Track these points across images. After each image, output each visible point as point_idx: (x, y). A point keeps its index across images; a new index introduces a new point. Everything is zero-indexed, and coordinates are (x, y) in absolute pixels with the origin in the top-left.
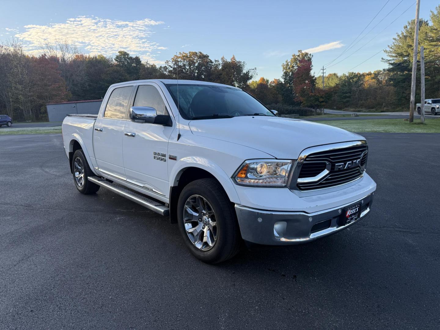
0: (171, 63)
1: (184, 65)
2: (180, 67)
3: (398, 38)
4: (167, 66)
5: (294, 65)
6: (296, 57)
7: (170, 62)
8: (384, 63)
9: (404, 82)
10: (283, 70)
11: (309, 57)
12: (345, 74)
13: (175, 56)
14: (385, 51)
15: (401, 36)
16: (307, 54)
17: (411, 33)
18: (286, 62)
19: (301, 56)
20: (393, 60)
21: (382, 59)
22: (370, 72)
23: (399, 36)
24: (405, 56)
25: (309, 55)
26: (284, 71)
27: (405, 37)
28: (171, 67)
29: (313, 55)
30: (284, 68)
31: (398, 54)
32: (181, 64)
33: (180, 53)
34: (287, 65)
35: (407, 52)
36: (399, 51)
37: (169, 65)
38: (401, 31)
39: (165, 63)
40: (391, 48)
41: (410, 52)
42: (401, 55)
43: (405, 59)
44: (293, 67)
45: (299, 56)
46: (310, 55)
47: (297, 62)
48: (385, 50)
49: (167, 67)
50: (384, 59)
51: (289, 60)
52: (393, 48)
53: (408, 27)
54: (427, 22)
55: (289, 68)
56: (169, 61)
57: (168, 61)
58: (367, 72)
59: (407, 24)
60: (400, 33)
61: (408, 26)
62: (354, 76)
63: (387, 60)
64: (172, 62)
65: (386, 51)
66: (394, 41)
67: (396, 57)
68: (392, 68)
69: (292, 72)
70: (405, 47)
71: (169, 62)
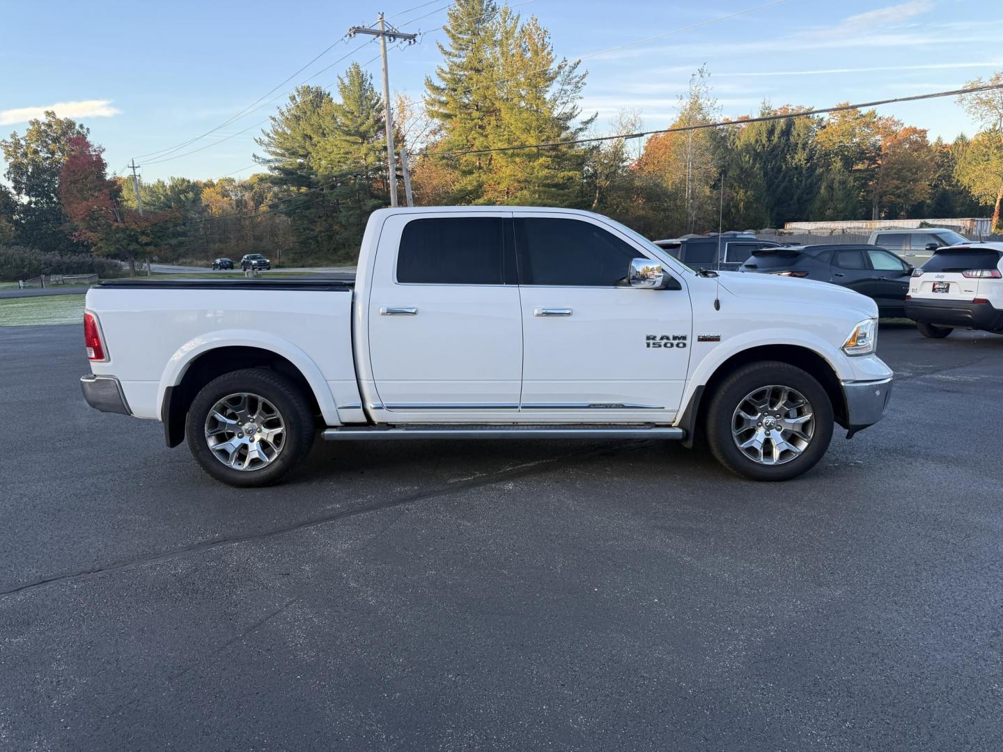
3: (278, 117)
5: (39, 149)
6: (43, 127)
8: (259, 165)
9: (308, 208)
10: (6, 159)
11: (79, 133)
14: (257, 141)
15: (286, 114)
16: (71, 125)
17: (305, 113)
18: (13, 136)
19: (55, 127)
20: (277, 160)
21: (254, 156)
23: (282, 114)
24: (300, 155)
25: (77, 127)
26: (11, 160)
27: (297, 118)
29: (88, 129)
30: (8, 154)
31: (287, 150)
34: (17, 145)
35: (304, 148)
36: (288, 145)
38: (285, 103)
40: (268, 135)
41: (310, 150)
42: (294, 154)
43: (301, 163)
44: (36, 152)
45: (49, 126)
46: (81, 126)
47: (46, 142)
48: (257, 139)
50: (258, 158)
51: (22, 134)
52: (271, 135)
53: (298, 99)
54: (329, 95)
55: (25, 155)
59: (296, 94)
60: (284, 109)
61: (296, 96)
62: (188, 187)
63: (264, 159)
65: (261, 143)
66: (273, 122)
67: (283, 155)
68: (275, 178)
69: (33, 165)
70: (299, 138)
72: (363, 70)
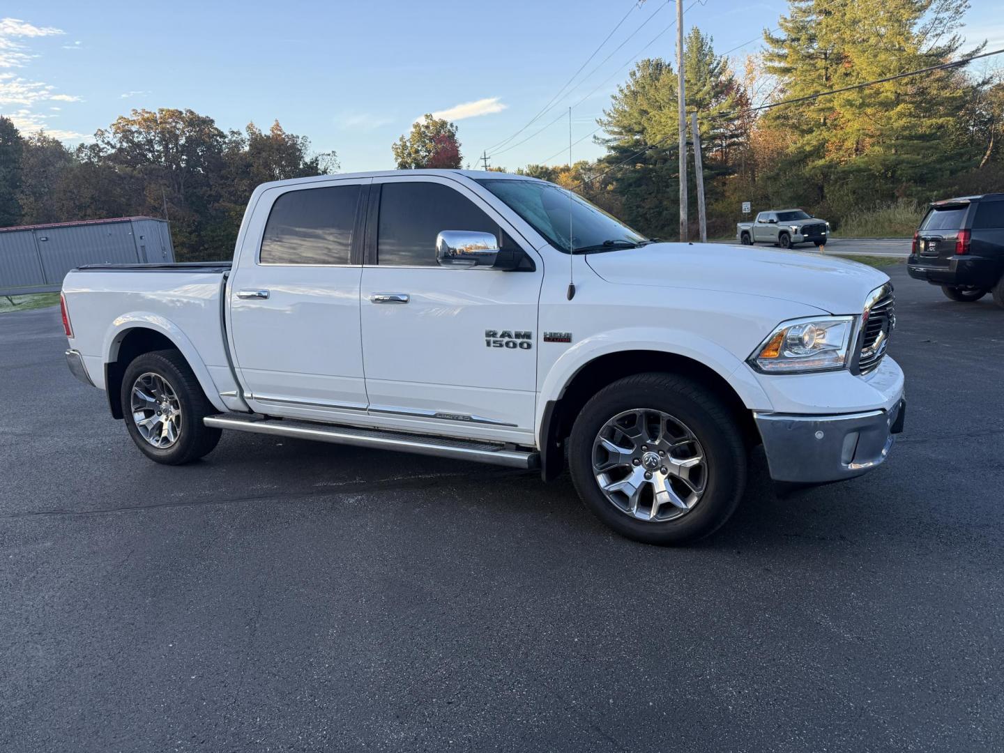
0: (111, 136)
1: (150, 142)
2: (139, 145)
3: (620, 96)
4: (100, 143)
5: (419, 149)
6: (423, 129)
7: (109, 133)
8: (598, 146)
9: (640, 186)
10: (396, 159)
11: (449, 131)
12: (521, 168)
13: (120, 119)
14: (598, 122)
15: (626, 91)
16: (443, 124)
17: (644, 87)
18: (401, 139)
19: (431, 128)
20: (615, 139)
21: (595, 137)
22: (567, 166)
23: (621, 91)
24: (636, 132)
25: (448, 126)
26: (400, 160)
27: (635, 94)
28: (113, 147)
29: (457, 127)
30: (398, 155)
31: (624, 127)
32: (139, 139)
33: (135, 112)
34: (404, 147)
35: (640, 124)
36: (626, 122)
37: (106, 141)
38: (626, 81)
39: (95, 135)
40: (609, 115)
41: (646, 125)
42: (630, 130)
43: (637, 139)
44: (417, 152)
45: (427, 127)
46: (452, 125)
47: (424, 142)
48: (598, 120)
49: (101, 147)
50: (598, 139)
51: (408, 137)
52: (612, 115)
53: (638, 75)
54: (669, 65)
55: (410, 154)
56: (106, 130)
57: (102, 132)
58: (562, 166)
59: (636, 69)
60: (624, 86)
61: (637, 72)
62: (541, 173)
63: (604, 140)
64: (114, 133)
65: (600, 122)
66: (614, 101)
67: (621, 133)
68: (613, 158)
69: (415, 163)
70: (636, 114)
71: (106, 134)
72: (703, 33)
